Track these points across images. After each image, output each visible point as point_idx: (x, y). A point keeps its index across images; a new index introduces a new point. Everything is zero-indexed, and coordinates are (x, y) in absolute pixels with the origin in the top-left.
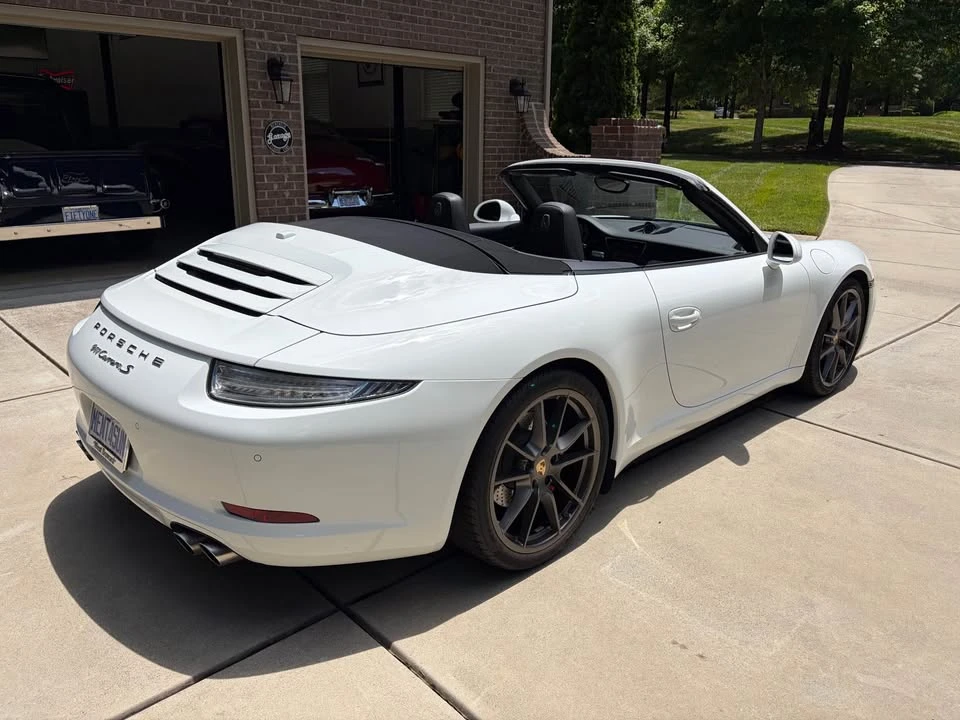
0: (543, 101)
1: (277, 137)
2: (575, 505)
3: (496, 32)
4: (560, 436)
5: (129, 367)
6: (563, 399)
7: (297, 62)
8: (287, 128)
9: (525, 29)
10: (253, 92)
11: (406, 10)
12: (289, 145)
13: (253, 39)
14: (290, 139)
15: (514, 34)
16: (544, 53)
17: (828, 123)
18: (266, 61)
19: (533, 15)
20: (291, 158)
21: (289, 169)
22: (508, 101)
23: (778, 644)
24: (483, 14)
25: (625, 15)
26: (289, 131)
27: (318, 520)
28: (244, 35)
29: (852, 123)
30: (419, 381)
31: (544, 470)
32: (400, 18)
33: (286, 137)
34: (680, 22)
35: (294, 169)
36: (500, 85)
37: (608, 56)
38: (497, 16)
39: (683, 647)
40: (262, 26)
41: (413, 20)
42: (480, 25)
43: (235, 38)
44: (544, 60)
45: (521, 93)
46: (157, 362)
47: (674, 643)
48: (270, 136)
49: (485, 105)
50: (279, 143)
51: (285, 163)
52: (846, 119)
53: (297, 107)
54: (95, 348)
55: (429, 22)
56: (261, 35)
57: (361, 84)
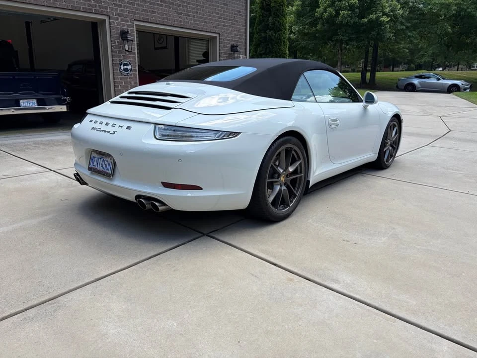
0: (246, 55)
1: (125, 67)
2: (295, 196)
3: (224, 22)
4: (290, 166)
5: (114, 132)
6: (291, 149)
7: (134, 32)
8: (129, 63)
9: (237, 21)
10: (114, 46)
11: (183, 10)
12: (131, 71)
13: (114, 21)
14: (131, 69)
15: (233, 24)
16: (246, 33)
17: (368, 74)
18: (120, 31)
19: (241, 15)
20: (131, 78)
21: (131, 83)
22: (230, 54)
23: (383, 239)
24: (218, 14)
25: (282, 17)
26: (130, 65)
27: (202, 189)
28: (110, 19)
29: (379, 75)
30: (241, 133)
31: (283, 180)
32: (181, 14)
33: (129, 67)
34: (300, 26)
35: (133, 83)
36: (227, 47)
37: (274, 34)
38: (224, 15)
39: (348, 241)
40: (118, 15)
41: (187, 15)
42: (217, 19)
43: (105, 20)
44: (246, 36)
45: (237, 51)
46: (129, 128)
47: (344, 240)
48: (122, 66)
49: (220, 56)
50: (126, 70)
51: (129, 80)
52: (376, 73)
53: (134, 54)
54: (93, 128)
55: (194, 16)
56: (117, 19)
57: (156, 49)
